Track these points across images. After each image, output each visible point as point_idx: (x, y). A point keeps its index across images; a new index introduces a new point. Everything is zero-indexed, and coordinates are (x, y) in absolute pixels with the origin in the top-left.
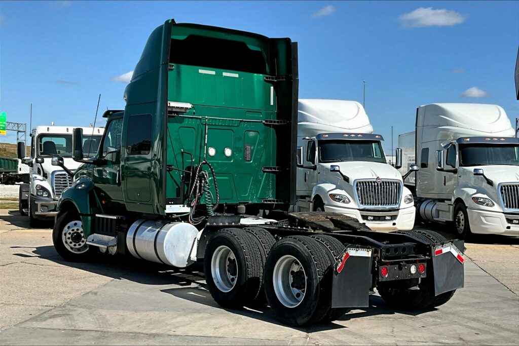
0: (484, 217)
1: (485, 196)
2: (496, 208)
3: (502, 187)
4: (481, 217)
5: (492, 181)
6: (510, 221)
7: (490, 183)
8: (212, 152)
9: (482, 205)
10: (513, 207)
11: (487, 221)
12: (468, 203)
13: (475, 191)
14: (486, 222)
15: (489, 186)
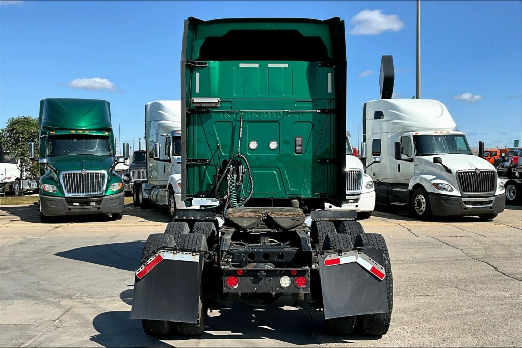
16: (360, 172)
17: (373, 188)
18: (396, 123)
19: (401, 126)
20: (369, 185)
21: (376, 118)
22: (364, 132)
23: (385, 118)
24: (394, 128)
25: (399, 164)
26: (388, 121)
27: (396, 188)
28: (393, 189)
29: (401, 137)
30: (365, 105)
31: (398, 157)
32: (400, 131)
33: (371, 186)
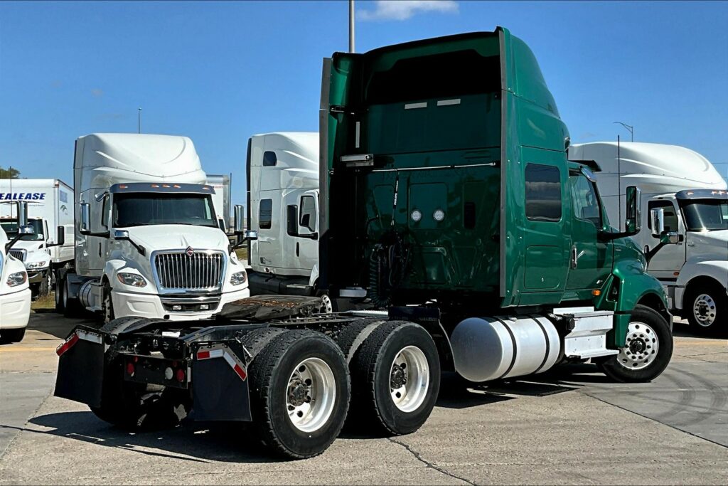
0: (132, 302)
1: (136, 271)
2: (149, 288)
3: (157, 257)
4: (128, 303)
5: (144, 249)
6: (168, 307)
7: (142, 251)
8: (416, 216)
9: (130, 285)
10: (173, 287)
11: (135, 308)
12: (114, 282)
13: (124, 263)
14: (134, 311)
15: (140, 255)
16: (222, 256)
17: (246, 284)
18: (293, 173)
19: (301, 179)
20: (238, 279)
21: (265, 164)
22: (249, 189)
23: (279, 164)
24: (290, 181)
25: (298, 244)
26: (283, 169)
27: (293, 284)
28: (288, 286)
29: (302, 198)
30: (250, 140)
31: (292, 231)
32: (300, 187)
33: (242, 280)
